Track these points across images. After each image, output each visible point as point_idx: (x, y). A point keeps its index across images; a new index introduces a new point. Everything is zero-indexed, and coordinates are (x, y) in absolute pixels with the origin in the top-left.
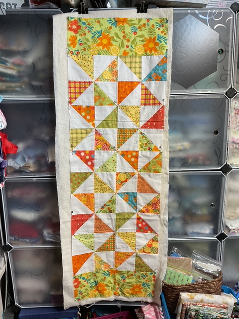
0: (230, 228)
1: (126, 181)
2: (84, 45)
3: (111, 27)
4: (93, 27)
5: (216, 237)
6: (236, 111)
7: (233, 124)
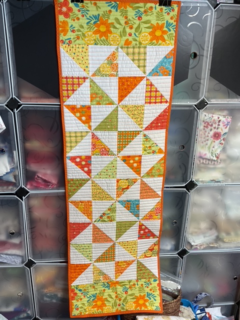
0: (193, 244)
1: (127, 188)
2: (77, 33)
3: (110, 11)
4: (88, 11)
5: (177, 254)
6: (205, 123)
7: (201, 138)
